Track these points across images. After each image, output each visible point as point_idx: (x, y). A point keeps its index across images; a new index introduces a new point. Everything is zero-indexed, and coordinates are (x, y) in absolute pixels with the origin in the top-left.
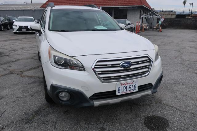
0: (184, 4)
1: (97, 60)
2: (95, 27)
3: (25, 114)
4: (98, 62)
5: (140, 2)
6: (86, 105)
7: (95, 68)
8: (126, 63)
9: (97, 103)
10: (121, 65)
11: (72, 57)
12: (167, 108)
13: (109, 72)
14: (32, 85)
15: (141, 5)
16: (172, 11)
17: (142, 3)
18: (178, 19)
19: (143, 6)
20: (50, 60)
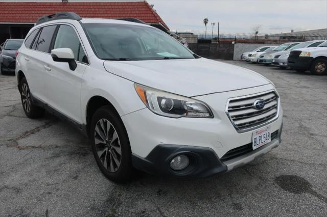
0: (206, 24)
1: (229, 100)
2: (158, 54)
3: (93, 209)
4: (231, 102)
5: (154, 18)
6: (217, 170)
7: (229, 111)
8: (260, 102)
9: (231, 165)
10: (255, 105)
11: (190, 97)
12: (289, 163)
13: (244, 117)
14: (57, 160)
15: (156, 23)
16: (192, 34)
17: (157, 20)
18: (202, 45)
19: (160, 24)
20: (148, 107)
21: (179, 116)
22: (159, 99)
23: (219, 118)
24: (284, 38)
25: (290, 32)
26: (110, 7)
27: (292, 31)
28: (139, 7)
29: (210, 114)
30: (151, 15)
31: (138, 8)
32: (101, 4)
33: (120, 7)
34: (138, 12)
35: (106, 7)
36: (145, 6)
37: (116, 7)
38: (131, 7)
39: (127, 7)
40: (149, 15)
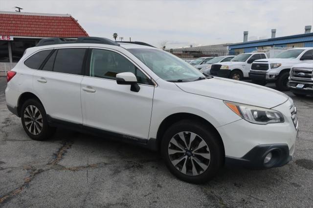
11: (270, 109)
20: (243, 118)
21: (266, 123)
22: (253, 111)
23: (288, 122)
24: (186, 52)
25: (190, 47)
26: (34, 20)
27: (191, 46)
28: (65, 21)
29: (282, 120)
30: (78, 30)
31: (64, 23)
32: (23, 17)
33: (44, 21)
34: (65, 27)
35: (30, 20)
36: (72, 22)
37: (40, 21)
38: (57, 21)
39: (53, 21)
40: (77, 30)
